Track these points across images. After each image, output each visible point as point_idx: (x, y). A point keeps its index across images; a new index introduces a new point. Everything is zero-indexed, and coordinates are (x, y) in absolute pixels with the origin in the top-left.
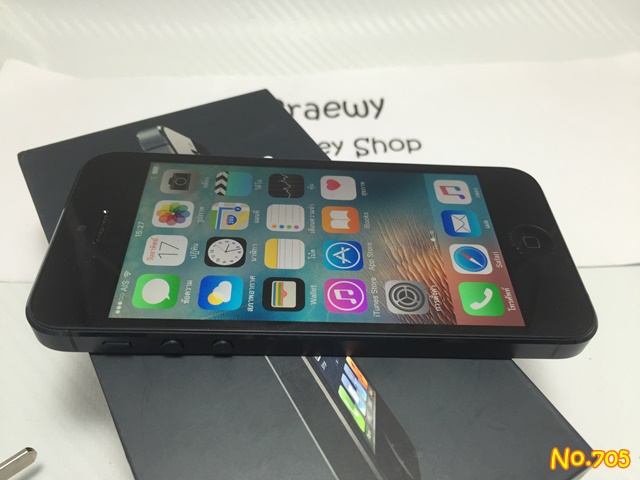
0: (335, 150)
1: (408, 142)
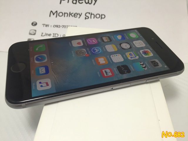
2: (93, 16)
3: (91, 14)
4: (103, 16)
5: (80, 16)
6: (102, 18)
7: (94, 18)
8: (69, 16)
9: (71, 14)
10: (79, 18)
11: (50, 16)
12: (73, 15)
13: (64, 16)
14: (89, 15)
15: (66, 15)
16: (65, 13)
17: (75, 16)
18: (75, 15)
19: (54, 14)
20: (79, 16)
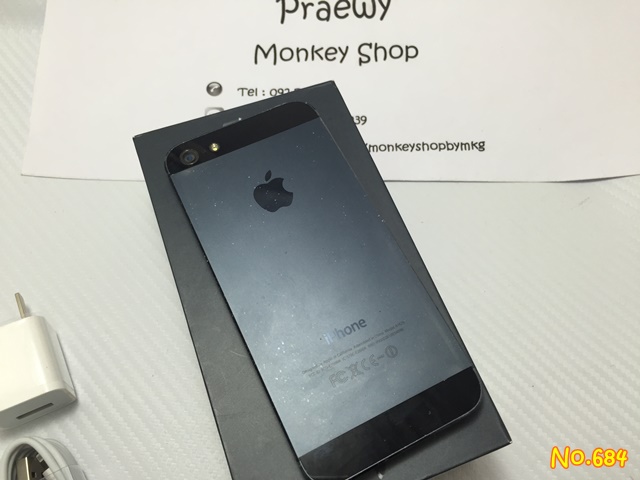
0: (342, 56)
1: (407, 48)
2: (380, 52)
3: (376, 49)
4: (412, 52)
5: (344, 55)
6: (407, 57)
7: (385, 59)
8: (313, 58)
9: (316, 52)
10: (341, 61)
11: (256, 62)
12: (322, 53)
13: (299, 60)
14: (370, 52)
15: (302, 54)
16: (298, 51)
17: (330, 57)
18: (329, 54)
19: (266, 55)
20: (339, 56)
